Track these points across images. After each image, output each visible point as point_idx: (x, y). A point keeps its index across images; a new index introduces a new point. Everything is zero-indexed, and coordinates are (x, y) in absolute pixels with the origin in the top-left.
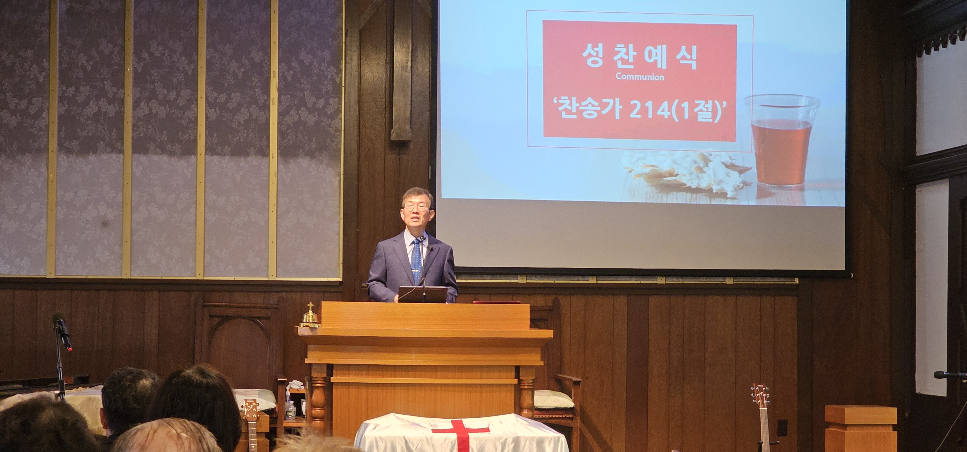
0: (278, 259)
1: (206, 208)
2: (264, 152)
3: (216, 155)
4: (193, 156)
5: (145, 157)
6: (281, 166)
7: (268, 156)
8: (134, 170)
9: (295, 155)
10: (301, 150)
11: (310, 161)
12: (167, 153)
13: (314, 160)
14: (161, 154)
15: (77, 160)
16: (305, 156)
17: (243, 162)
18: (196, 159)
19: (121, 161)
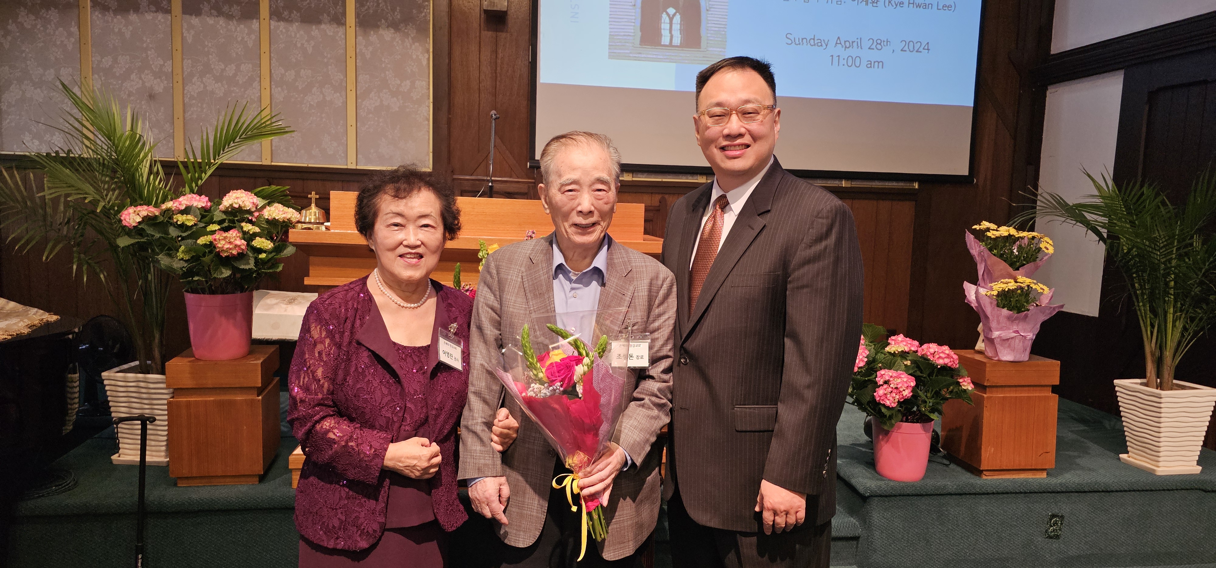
0: (358, 145)
1: (272, 83)
2: (339, 20)
3: (283, 21)
4: (255, 21)
5: (197, 19)
6: (360, 38)
7: (344, 24)
8: (184, 35)
9: (376, 26)
10: (383, 21)
11: (394, 33)
12: (223, 16)
13: (398, 33)
14: (217, 16)
15: (115, 20)
16: (388, 27)
17: (315, 31)
18: (258, 23)
19: (169, 23)
